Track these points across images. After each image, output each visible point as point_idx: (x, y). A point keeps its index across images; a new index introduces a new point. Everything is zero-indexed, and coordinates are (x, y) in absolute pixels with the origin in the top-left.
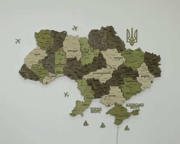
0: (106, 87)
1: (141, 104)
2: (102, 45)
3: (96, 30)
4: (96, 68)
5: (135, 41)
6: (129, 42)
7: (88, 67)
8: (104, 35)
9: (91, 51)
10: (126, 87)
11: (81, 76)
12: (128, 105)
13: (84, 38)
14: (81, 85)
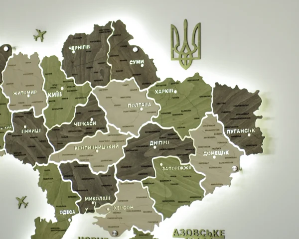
0: (107, 184)
1: (215, 232)
2: (94, 73)
3: (80, 34)
4: (82, 134)
5: (196, 55)
6: (176, 59)
7: (62, 130)
8: (100, 47)
9: (69, 89)
10: (162, 184)
11: (44, 154)
12: (179, 232)
13: (51, 57)
14: (44, 179)
